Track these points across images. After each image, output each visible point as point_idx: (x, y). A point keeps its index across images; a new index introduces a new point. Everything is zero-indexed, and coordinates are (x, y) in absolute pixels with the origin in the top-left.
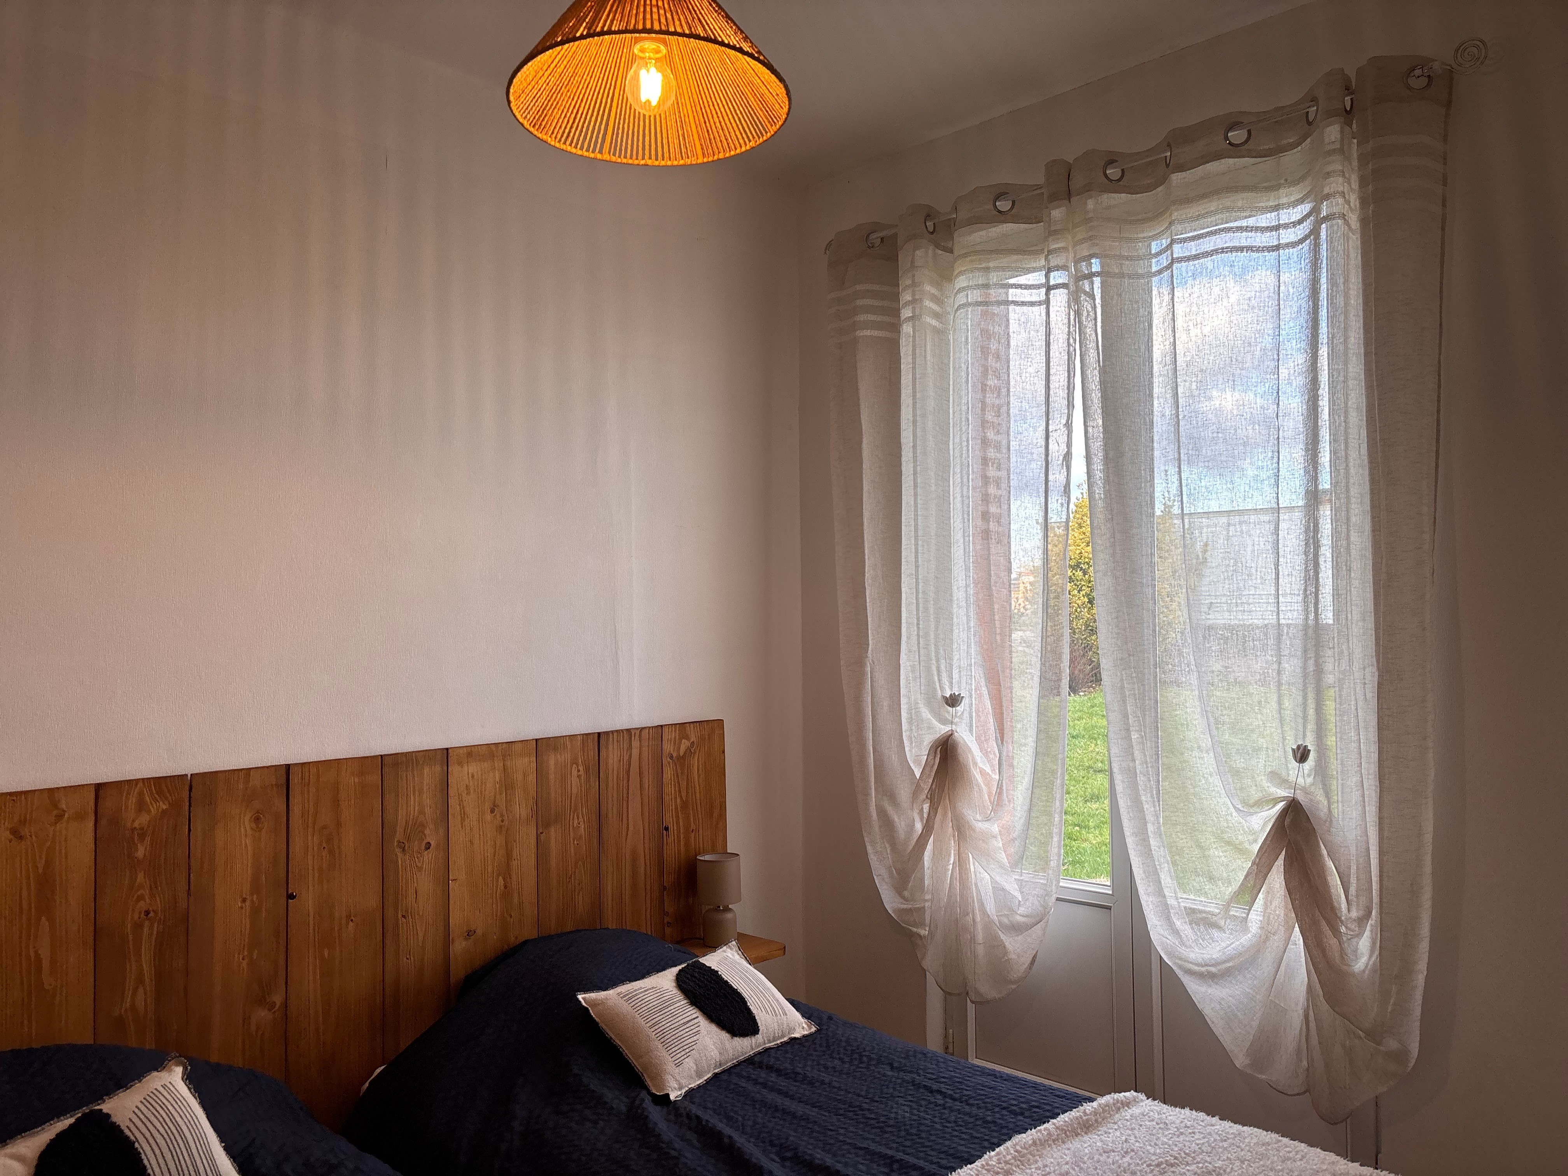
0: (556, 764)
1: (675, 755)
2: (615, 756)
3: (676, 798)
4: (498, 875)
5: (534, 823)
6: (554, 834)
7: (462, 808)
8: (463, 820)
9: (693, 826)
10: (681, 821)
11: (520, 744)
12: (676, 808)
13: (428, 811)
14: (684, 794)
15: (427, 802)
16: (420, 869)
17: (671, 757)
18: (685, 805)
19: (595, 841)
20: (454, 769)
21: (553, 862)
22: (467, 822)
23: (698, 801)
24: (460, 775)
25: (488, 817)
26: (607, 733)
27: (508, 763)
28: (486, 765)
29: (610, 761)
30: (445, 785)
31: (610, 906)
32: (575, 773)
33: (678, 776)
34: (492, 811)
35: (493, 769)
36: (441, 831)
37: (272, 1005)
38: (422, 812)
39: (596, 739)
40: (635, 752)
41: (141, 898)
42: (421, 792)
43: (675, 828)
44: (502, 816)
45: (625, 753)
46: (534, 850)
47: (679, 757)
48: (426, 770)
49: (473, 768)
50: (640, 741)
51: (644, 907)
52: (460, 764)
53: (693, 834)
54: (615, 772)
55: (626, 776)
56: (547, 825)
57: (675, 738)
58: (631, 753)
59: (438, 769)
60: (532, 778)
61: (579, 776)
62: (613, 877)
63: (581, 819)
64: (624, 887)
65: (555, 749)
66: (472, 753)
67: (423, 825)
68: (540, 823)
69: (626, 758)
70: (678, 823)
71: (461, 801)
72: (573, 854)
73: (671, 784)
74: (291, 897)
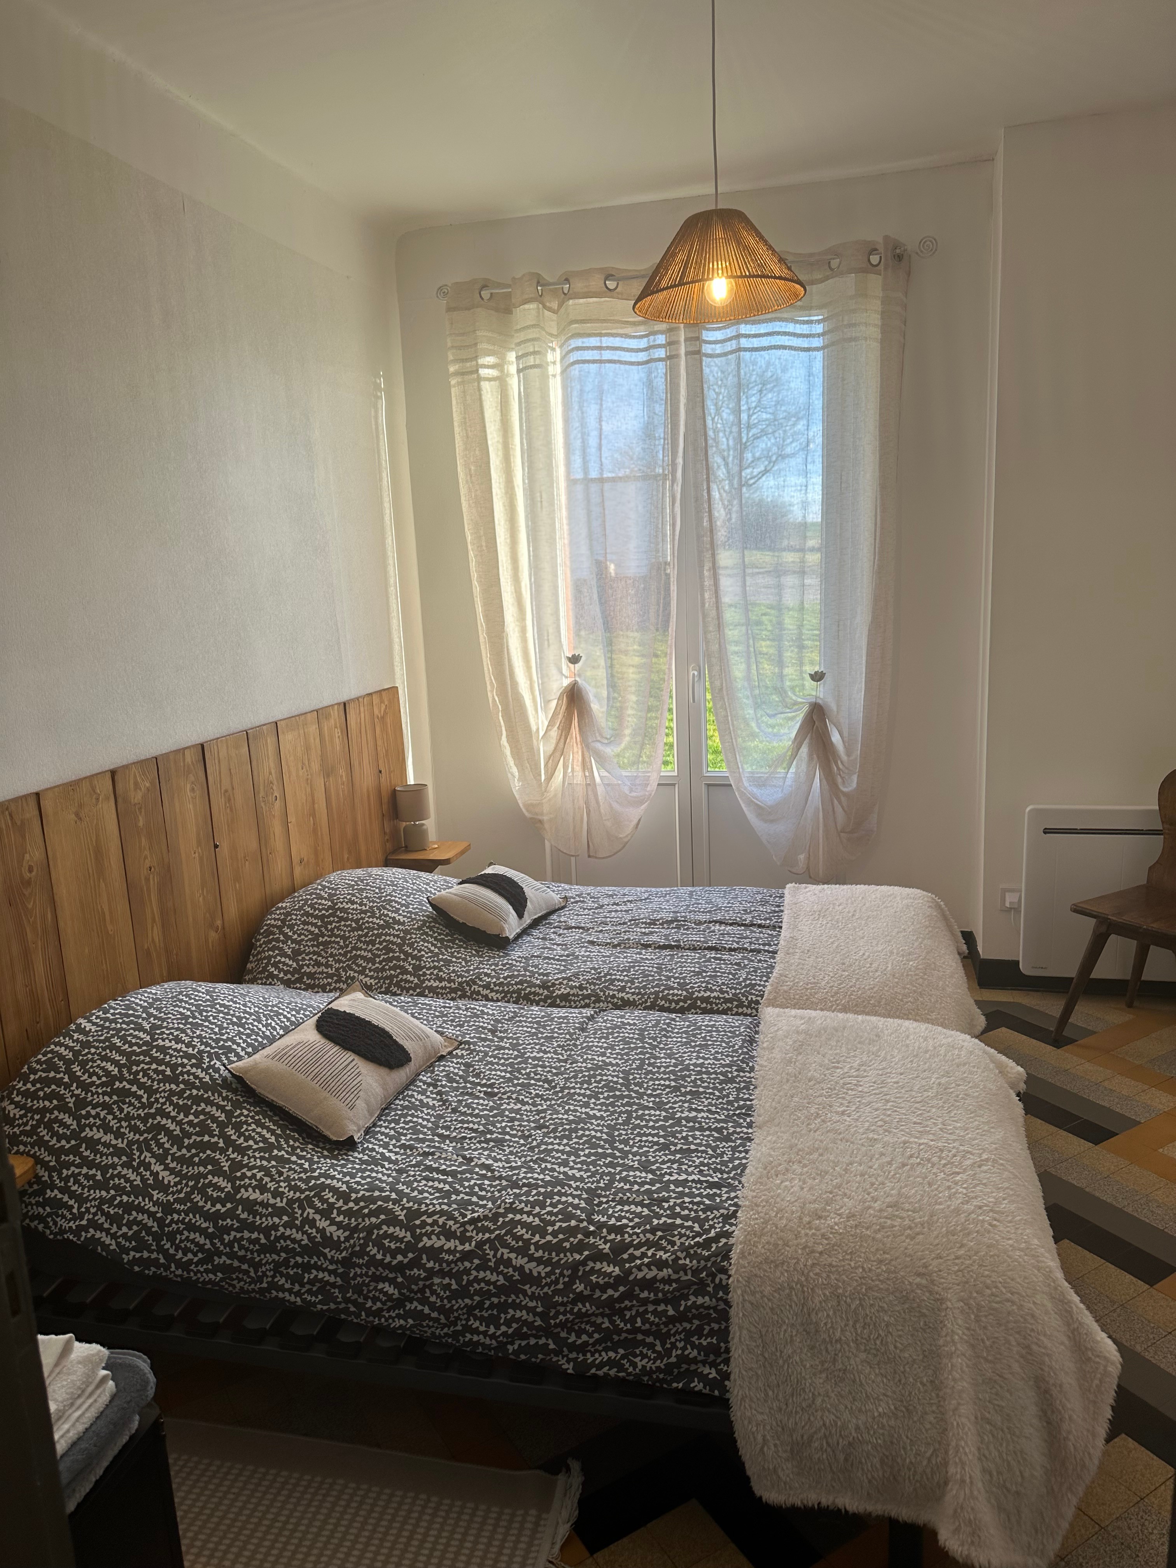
74: (216, 846)
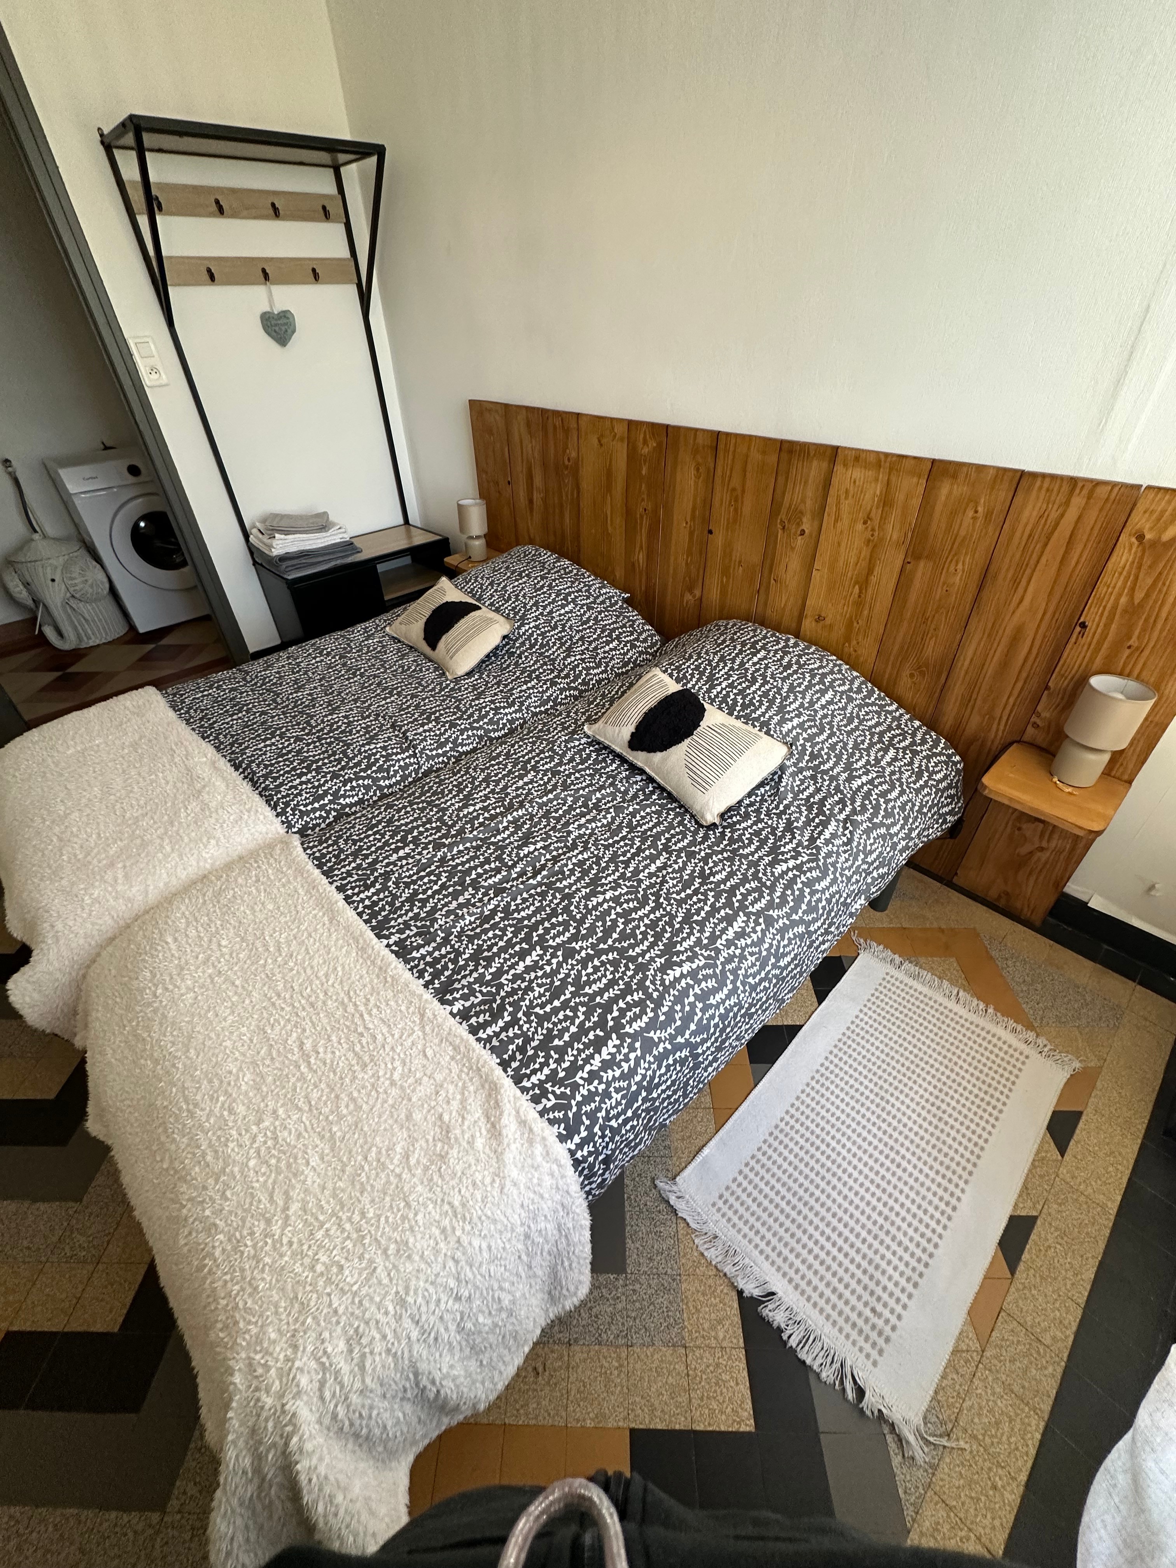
0: (948, 496)
1: (1148, 536)
2: (1037, 508)
3: (1120, 595)
4: (856, 583)
5: (903, 549)
6: (922, 570)
7: (838, 509)
8: (836, 521)
9: (1134, 641)
10: (1114, 626)
11: (912, 462)
12: (1115, 607)
13: (809, 502)
14: (1139, 596)
15: (810, 493)
16: (793, 549)
17: (1140, 537)
18: (1133, 610)
19: (969, 597)
20: (839, 468)
21: (913, 597)
22: (839, 524)
23: (1164, 615)
24: (844, 477)
25: (860, 526)
26: (1034, 475)
27: (893, 479)
28: (870, 473)
29: (1026, 513)
30: (827, 484)
31: (965, 667)
32: (970, 513)
33: (1139, 568)
34: (865, 523)
35: (877, 480)
36: (816, 523)
37: (694, 596)
38: (803, 501)
39: (1017, 478)
40: (1072, 514)
41: (643, 500)
42: (806, 482)
43: (1099, 630)
44: (873, 530)
45: (1056, 507)
46: (896, 575)
47: (1154, 544)
48: (815, 463)
49: (857, 473)
50: (1089, 498)
51: (1010, 689)
52: (845, 465)
53: (1128, 652)
54: (1029, 528)
55: (1043, 539)
56: (918, 557)
57: (1163, 512)
58: (1065, 511)
59: (825, 465)
60: (916, 502)
61: (974, 518)
62: (979, 644)
63: (960, 566)
64: (988, 660)
65: (954, 476)
66: (859, 457)
67: (801, 513)
68: (910, 553)
69: (1054, 515)
70: (1107, 626)
71: (838, 503)
72: (938, 597)
73: (1121, 574)
